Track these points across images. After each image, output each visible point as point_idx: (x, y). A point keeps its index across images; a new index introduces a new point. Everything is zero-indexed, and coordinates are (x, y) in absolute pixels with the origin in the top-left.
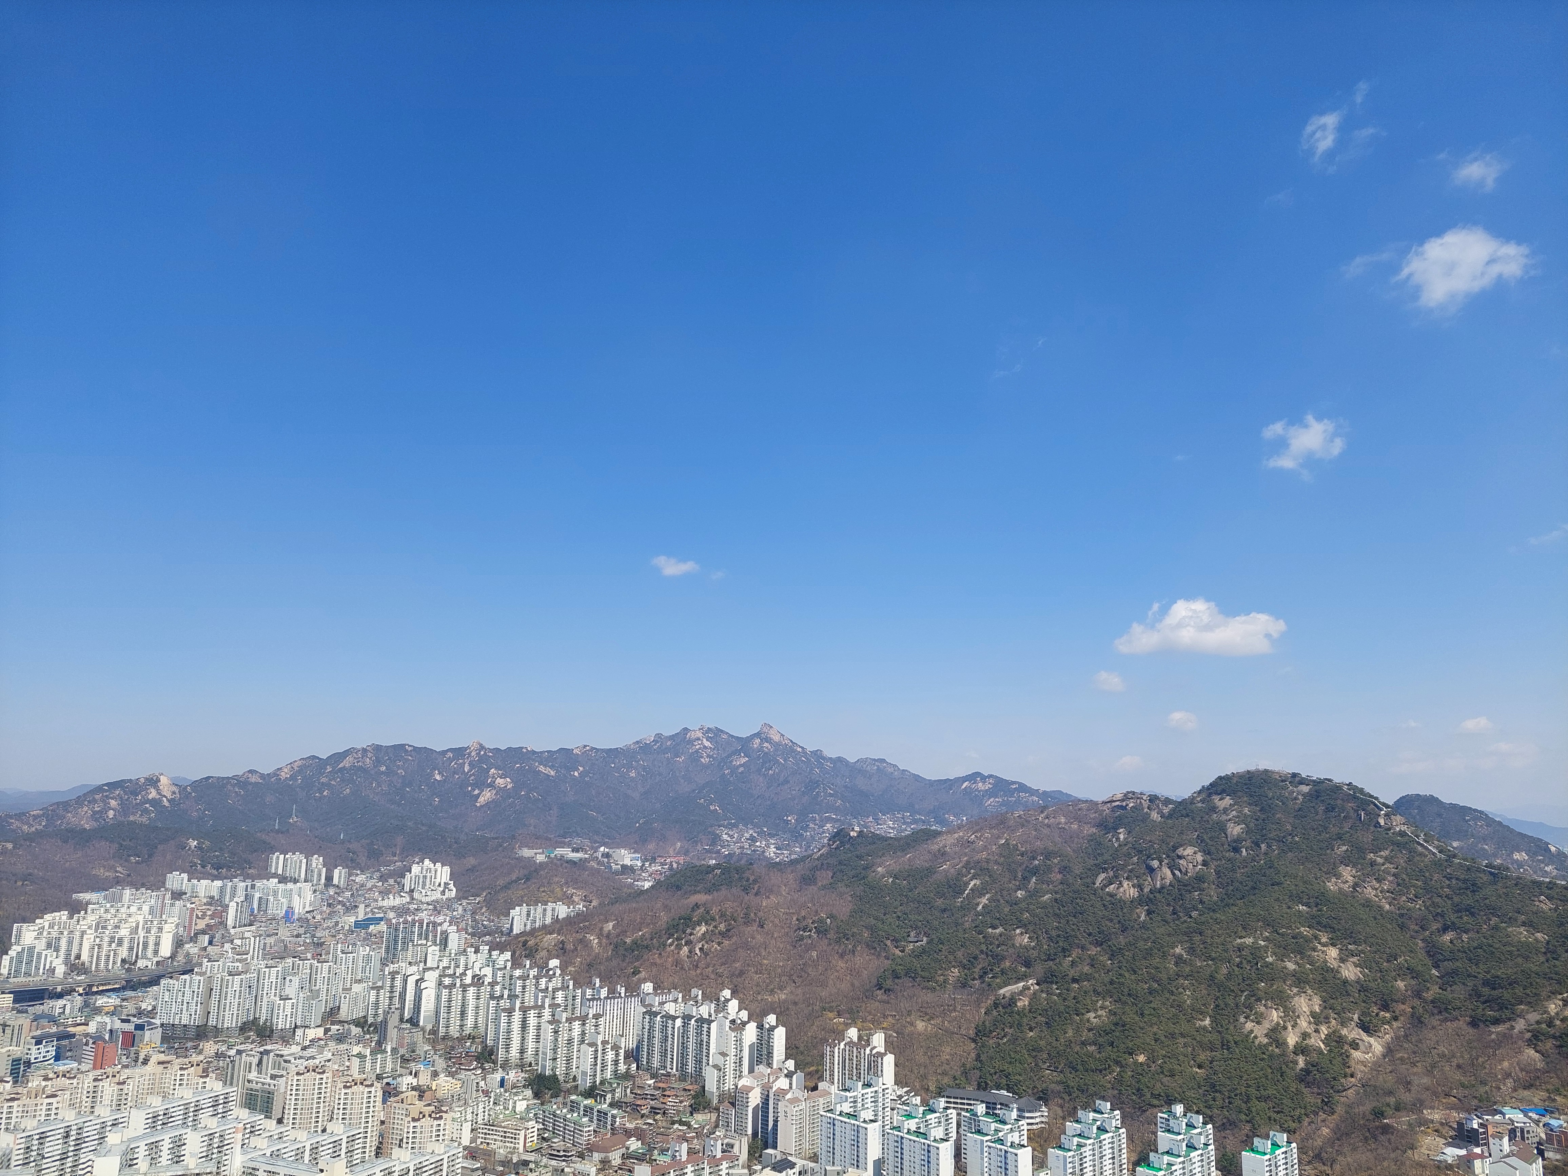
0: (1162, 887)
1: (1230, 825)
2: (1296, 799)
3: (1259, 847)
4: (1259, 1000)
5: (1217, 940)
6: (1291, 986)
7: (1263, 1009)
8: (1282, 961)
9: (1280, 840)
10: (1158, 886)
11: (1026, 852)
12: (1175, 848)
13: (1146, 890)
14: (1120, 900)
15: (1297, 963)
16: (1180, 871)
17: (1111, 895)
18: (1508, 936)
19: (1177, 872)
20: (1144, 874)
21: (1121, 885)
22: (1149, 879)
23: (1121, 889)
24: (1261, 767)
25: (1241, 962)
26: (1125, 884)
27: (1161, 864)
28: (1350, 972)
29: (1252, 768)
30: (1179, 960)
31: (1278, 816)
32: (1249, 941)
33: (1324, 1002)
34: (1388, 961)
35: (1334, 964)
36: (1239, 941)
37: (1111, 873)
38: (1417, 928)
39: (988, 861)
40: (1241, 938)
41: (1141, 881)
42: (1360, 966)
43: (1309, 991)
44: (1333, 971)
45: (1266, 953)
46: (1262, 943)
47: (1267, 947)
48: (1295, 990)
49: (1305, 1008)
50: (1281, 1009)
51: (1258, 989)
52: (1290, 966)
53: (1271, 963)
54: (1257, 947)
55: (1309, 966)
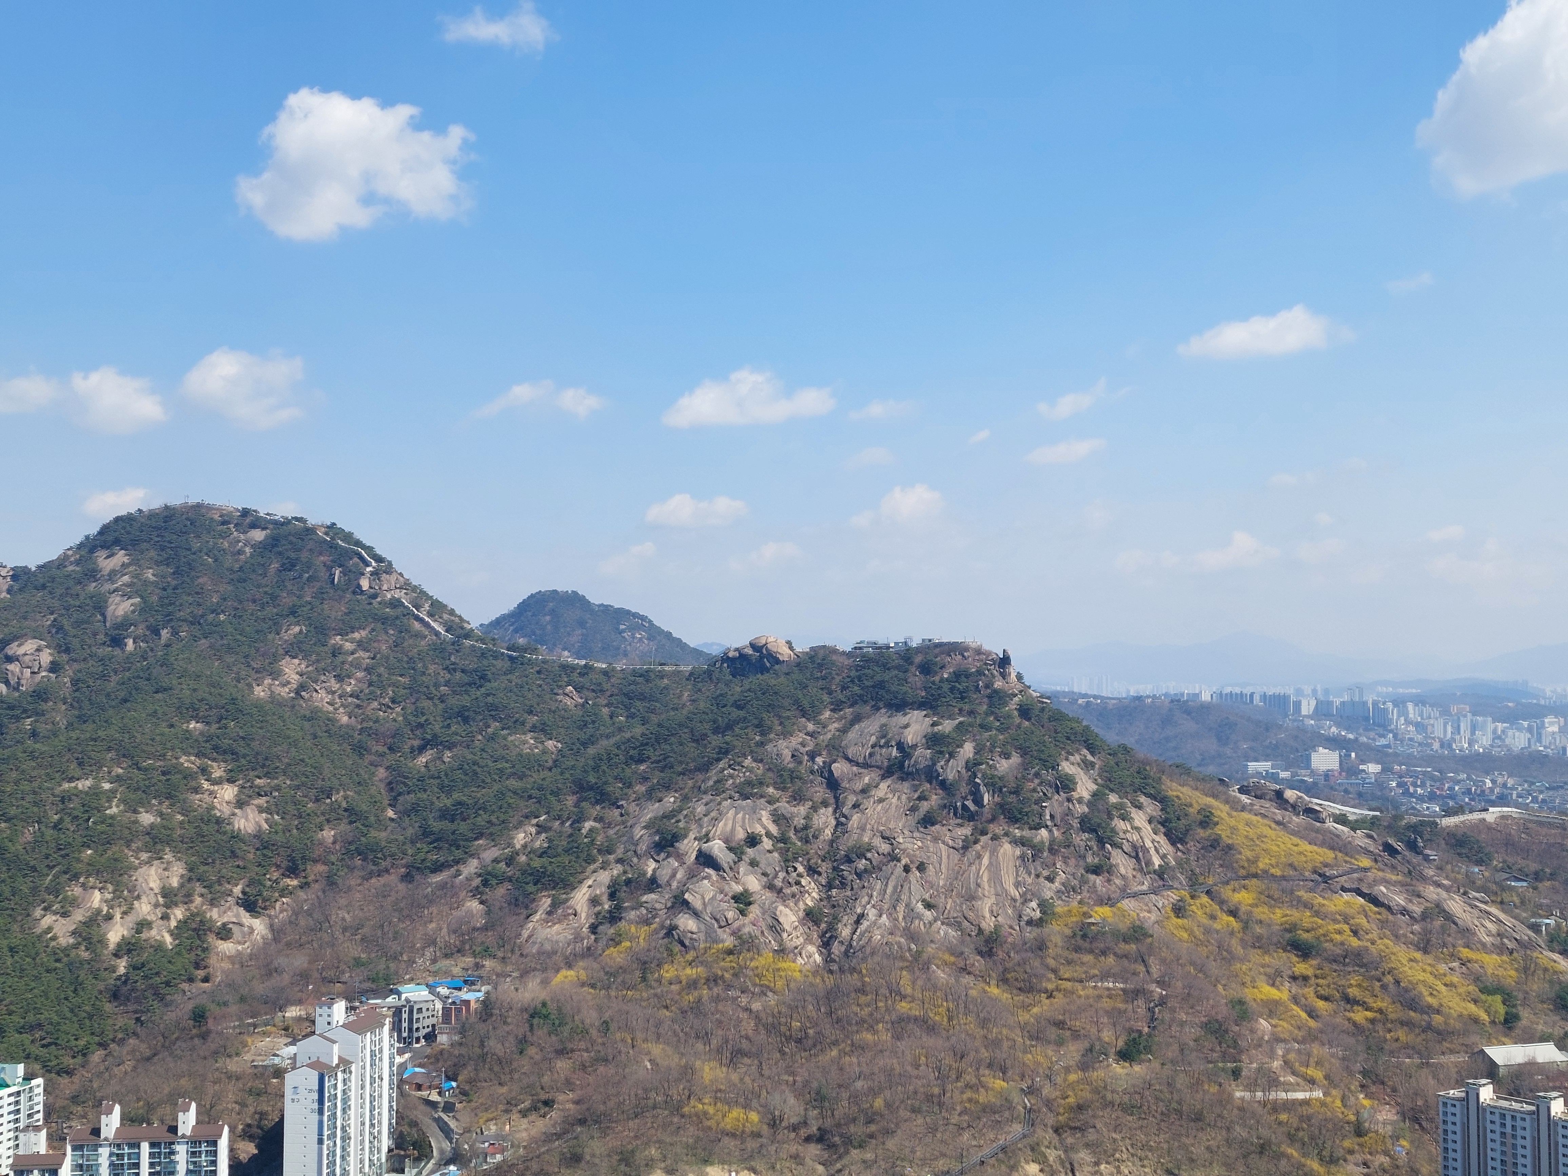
1: (115, 599)
2: (240, 552)
3: (159, 634)
4: (76, 877)
6: (139, 850)
7: (77, 891)
8: (135, 811)
9: (195, 621)
15: (161, 814)
24: (193, 500)
25: (61, 820)
28: (248, 821)
31: (201, 580)
32: (84, 784)
33: (191, 871)
34: (318, 800)
35: (223, 810)
36: (66, 785)
38: (381, 749)
40: (71, 780)
42: (268, 810)
43: (168, 857)
44: (219, 821)
45: (109, 801)
46: (107, 786)
47: (113, 791)
48: (144, 856)
49: (155, 884)
50: (111, 888)
51: (79, 860)
52: (147, 818)
53: (112, 817)
54: (95, 793)
55: (180, 817)
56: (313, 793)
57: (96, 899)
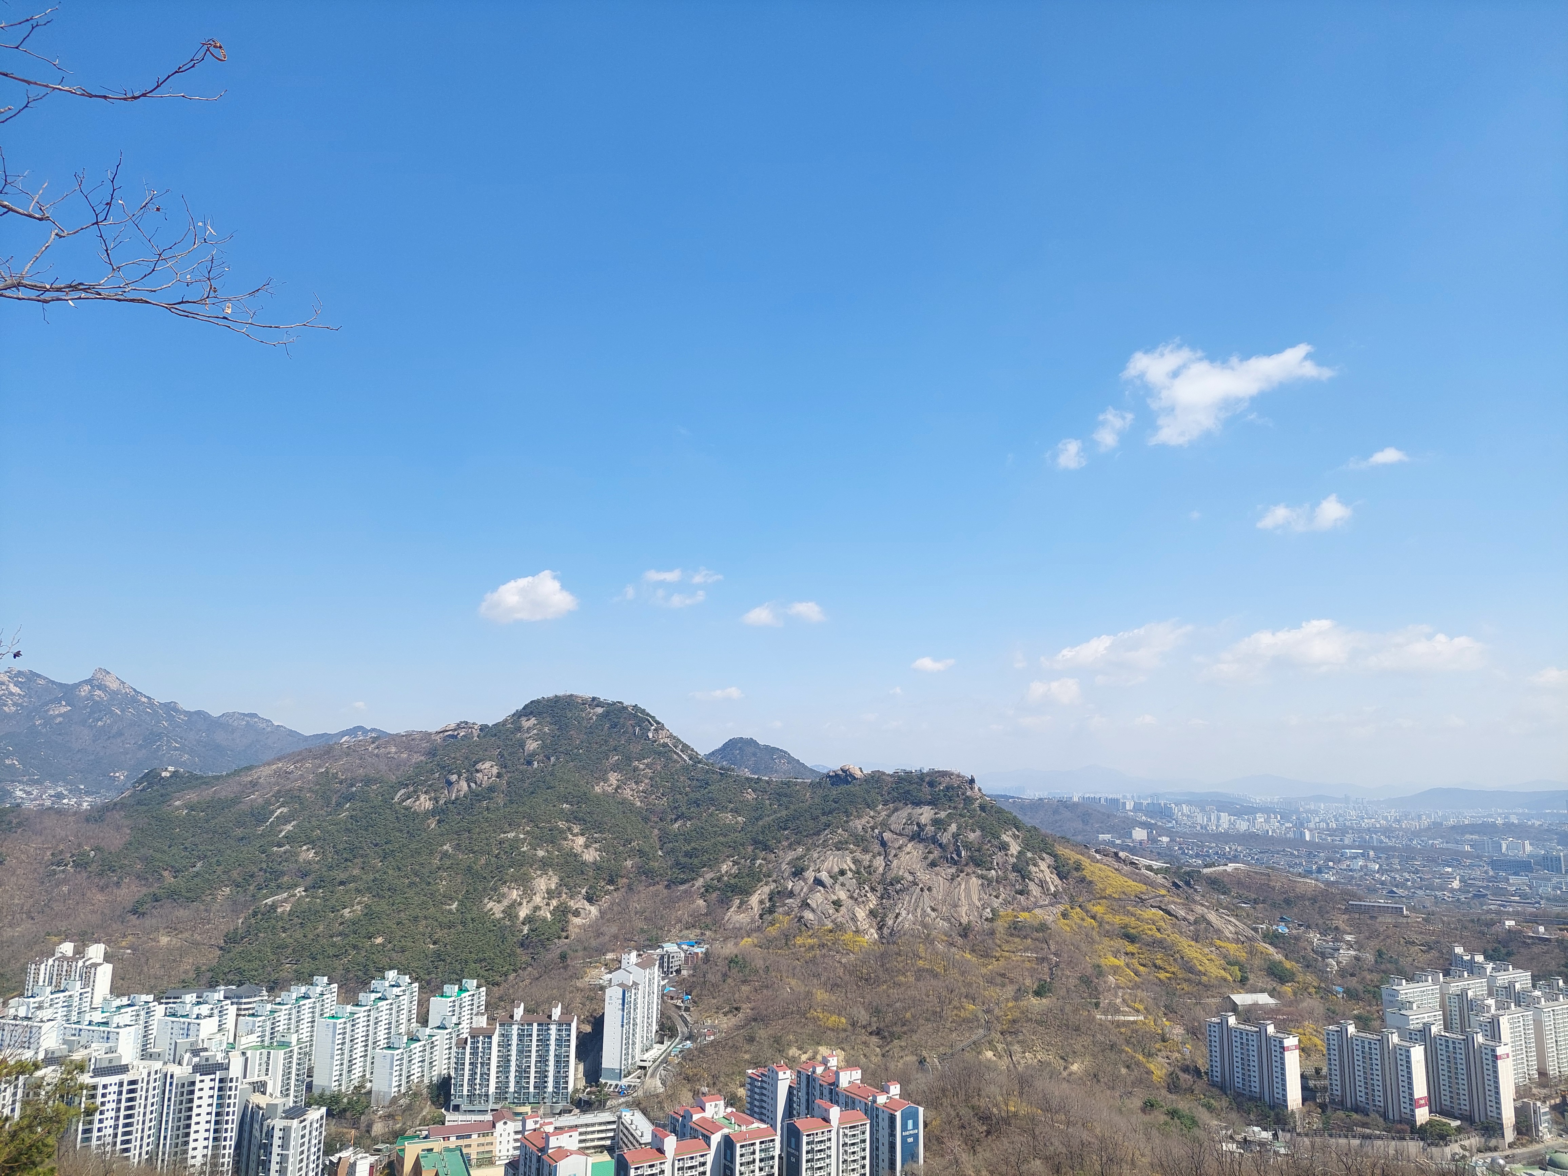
0: (457, 799)
1: (529, 742)
2: (591, 719)
3: (549, 759)
4: (505, 882)
5: (483, 836)
6: (536, 869)
7: (506, 890)
8: (535, 850)
9: (567, 753)
10: (453, 798)
11: (346, 779)
12: (476, 763)
13: (441, 802)
14: (415, 812)
15: (547, 851)
16: (476, 783)
17: (407, 808)
18: (718, 820)
19: (473, 785)
20: (442, 788)
21: (418, 798)
22: (446, 792)
23: (418, 803)
25: (499, 853)
26: (423, 797)
27: (459, 778)
28: (590, 856)
29: (560, 693)
30: (445, 854)
31: (571, 732)
32: (511, 835)
33: (561, 880)
34: (624, 845)
35: (578, 849)
36: (502, 835)
37: (411, 789)
38: (656, 819)
39: (300, 789)
40: (505, 832)
41: (438, 794)
42: (600, 850)
43: (551, 873)
44: (576, 855)
45: (523, 844)
46: (522, 836)
47: (525, 839)
48: (539, 872)
49: (543, 887)
50: (522, 889)
51: (507, 874)
52: (541, 853)
53: (524, 852)
54: (516, 839)
55: (557, 853)
56: (622, 842)
57: (515, 894)
